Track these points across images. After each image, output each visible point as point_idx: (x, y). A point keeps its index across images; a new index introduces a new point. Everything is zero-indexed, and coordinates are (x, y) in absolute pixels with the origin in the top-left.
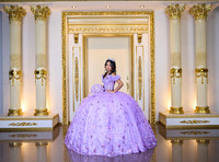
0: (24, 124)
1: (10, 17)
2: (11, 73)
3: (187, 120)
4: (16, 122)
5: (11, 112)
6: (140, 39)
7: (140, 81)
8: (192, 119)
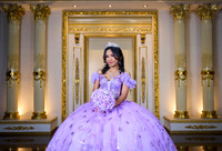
0: (20, 128)
1: (9, 16)
2: (8, 74)
3: (192, 125)
4: (12, 126)
5: (7, 115)
6: (143, 39)
7: (143, 83)
8: (198, 125)
